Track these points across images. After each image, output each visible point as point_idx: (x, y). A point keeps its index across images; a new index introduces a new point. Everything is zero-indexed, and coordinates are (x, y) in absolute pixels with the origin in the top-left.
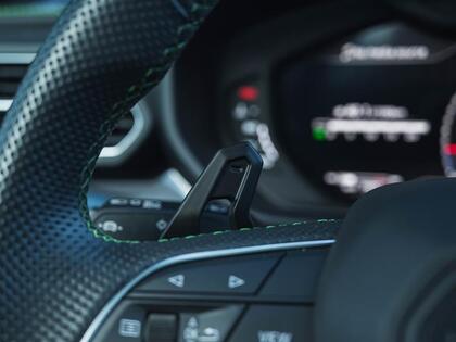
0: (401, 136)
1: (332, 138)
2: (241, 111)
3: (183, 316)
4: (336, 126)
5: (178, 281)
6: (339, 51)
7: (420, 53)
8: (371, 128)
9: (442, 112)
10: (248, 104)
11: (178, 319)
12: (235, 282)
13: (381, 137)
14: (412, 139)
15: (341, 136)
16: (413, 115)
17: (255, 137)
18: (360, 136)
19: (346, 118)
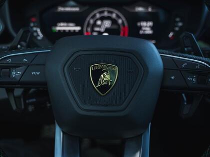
0: (74, 31)
1: (57, 31)
2: (32, 25)
3: (11, 69)
4: (58, 28)
5: (9, 60)
6: (57, 9)
7: (77, 9)
8: (67, 29)
9: (83, 24)
10: (34, 22)
11: (10, 70)
12: (25, 60)
13: (69, 31)
14: (77, 31)
15: (59, 31)
16: (77, 25)
17: (36, 31)
18: (64, 31)
19: (60, 26)
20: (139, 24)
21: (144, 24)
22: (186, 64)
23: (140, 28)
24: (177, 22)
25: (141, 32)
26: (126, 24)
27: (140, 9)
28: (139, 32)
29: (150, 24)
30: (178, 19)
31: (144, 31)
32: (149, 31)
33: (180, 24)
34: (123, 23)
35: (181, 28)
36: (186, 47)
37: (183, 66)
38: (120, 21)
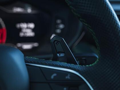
20: (18, 26)
21: (24, 26)
23: (20, 30)
24: (59, 24)
27: (19, 10)
28: (19, 34)
29: (32, 26)
30: (59, 21)
31: (24, 33)
32: (30, 33)
33: (61, 26)
35: (62, 30)
36: (59, 53)
37: (52, 77)
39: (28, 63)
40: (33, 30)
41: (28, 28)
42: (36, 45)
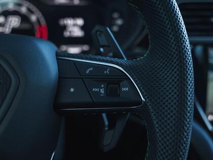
20: (62, 22)
21: (69, 22)
22: (92, 69)
23: (64, 28)
24: (115, 19)
25: (67, 34)
26: (43, 22)
28: (62, 34)
29: (80, 22)
30: (116, 15)
31: (70, 32)
32: (77, 33)
33: (119, 22)
34: (38, 21)
35: (121, 27)
38: (33, 18)
39: (61, 56)
40: (83, 28)
41: (75, 25)
42: (86, 48)
